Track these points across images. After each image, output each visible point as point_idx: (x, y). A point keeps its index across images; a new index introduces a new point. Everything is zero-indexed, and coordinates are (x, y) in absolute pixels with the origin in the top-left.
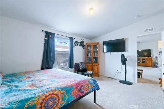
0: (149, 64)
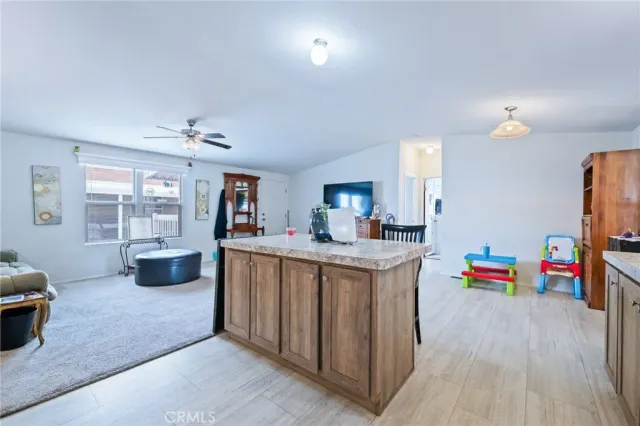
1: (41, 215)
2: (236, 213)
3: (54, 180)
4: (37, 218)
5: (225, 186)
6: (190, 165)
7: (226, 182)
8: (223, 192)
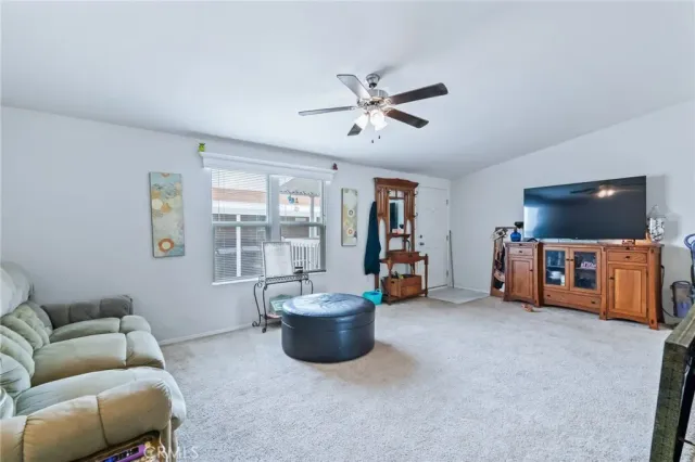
0: (630, 302)
1: (160, 244)
2: (389, 236)
3: (176, 192)
4: (157, 248)
5: (376, 197)
6: (335, 167)
7: (377, 192)
8: (374, 205)
